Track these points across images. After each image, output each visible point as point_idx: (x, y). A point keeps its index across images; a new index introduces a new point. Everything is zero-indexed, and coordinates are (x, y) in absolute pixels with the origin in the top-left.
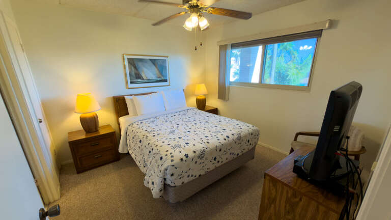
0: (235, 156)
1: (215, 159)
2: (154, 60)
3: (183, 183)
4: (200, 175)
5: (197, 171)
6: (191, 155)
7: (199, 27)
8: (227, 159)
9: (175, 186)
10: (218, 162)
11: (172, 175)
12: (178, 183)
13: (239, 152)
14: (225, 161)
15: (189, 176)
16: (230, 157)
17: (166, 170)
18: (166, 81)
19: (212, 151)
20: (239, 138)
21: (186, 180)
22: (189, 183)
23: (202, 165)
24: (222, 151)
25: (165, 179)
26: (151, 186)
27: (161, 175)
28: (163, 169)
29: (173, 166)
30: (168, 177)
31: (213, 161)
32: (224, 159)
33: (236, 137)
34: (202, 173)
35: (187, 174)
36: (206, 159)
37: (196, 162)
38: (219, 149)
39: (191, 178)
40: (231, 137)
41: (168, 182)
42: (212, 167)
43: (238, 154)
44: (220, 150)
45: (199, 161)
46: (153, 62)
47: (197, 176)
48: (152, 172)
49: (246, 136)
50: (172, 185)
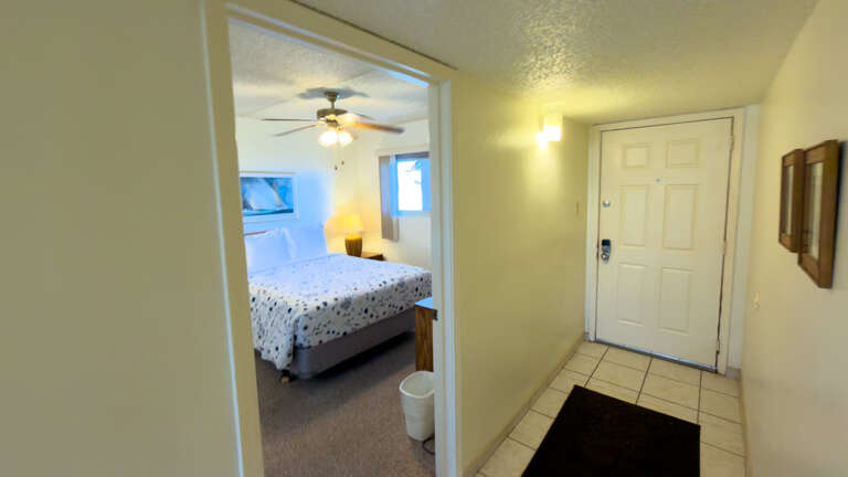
0: (398, 311)
1: (366, 311)
2: (272, 179)
3: (321, 342)
4: (345, 334)
5: (341, 327)
6: (331, 302)
7: (338, 144)
8: (384, 313)
9: (310, 347)
10: (372, 316)
11: (306, 328)
12: (314, 342)
13: (403, 304)
14: (382, 317)
15: (328, 332)
16: (390, 312)
17: (297, 321)
18: (291, 211)
19: (360, 300)
20: (401, 284)
21: (325, 338)
22: (330, 343)
23: (347, 318)
24: (376, 301)
25: (295, 337)
26: (273, 354)
27: (291, 329)
28: (292, 322)
29: (306, 315)
30: (300, 333)
31: (363, 314)
32: (382, 312)
33: (396, 282)
34: (349, 330)
35: (326, 330)
36: (353, 309)
37: (338, 313)
38: (371, 298)
39: (332, 337)
40: (390, 283)
41: (300, 340)
42: (363, 324)
43: (401, 308)
44: (373, 299)
45: (343, 312)
46: (270, 181)
47: (341, 334)
48: (276, 333)
49: (411, 282)
50: (306, 344)
